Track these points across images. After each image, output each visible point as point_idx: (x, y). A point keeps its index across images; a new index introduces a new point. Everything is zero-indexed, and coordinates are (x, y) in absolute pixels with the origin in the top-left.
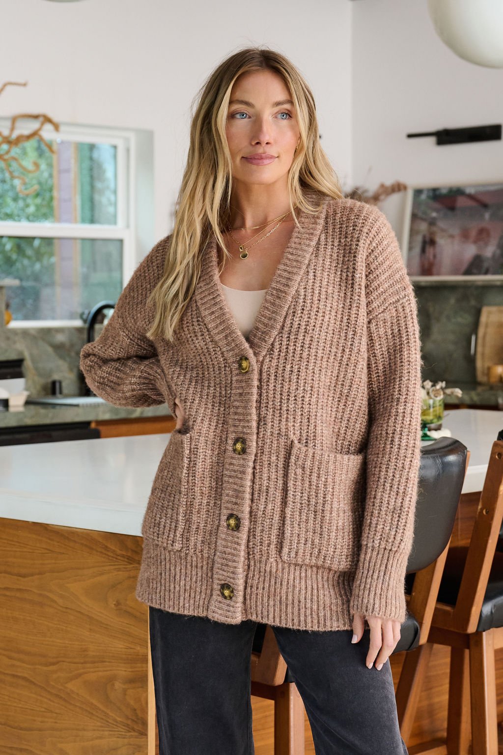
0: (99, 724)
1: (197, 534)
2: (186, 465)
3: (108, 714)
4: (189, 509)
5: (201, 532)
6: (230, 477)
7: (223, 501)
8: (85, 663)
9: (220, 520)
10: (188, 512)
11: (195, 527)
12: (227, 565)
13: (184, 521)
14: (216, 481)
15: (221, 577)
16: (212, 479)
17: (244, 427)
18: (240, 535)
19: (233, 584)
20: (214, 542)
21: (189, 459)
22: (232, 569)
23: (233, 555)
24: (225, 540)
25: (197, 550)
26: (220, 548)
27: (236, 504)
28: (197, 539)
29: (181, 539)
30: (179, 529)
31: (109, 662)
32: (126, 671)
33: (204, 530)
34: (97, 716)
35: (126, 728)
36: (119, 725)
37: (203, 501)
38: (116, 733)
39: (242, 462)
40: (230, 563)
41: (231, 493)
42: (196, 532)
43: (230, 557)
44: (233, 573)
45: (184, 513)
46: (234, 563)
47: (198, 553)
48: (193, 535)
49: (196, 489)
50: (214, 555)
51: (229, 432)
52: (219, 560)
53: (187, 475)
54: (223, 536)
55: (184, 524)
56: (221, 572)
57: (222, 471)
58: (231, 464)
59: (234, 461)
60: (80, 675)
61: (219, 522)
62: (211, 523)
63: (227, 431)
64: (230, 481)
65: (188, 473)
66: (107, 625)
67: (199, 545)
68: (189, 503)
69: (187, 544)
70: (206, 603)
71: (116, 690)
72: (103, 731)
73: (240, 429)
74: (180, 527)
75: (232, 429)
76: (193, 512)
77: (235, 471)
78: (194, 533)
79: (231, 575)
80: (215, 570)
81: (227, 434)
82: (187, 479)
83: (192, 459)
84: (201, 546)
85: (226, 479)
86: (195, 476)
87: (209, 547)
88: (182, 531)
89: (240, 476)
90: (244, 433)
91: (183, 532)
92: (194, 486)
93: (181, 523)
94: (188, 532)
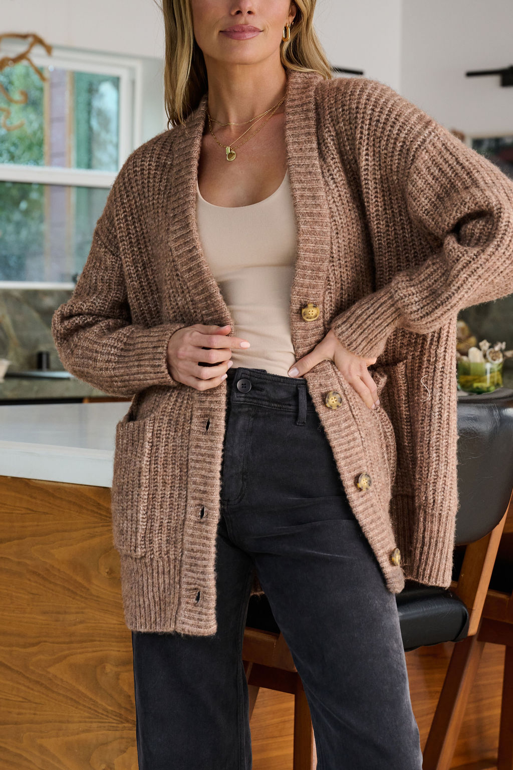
0: (87, 714)
1: (161, 533)
2: (147, 451)
3: (97, 702)
4: (151, 503)
5: (165, 530)
6: (197, 461)
7: (189, 491)
8: (71, 642)
9: (185, 513)
10: (150, 507)
11: (157, 525)
12: (196, 565)
13: (145, 520)
14: (180, 468)
15: (190, 580)
16: (176, 466)
17: (211, 402)
18: (209, 528)
19: (204, 587)
20: (180, 540)
21: (151, 444)
22: (201, 569)
23: (202, 552)
24: (192, 535)
25: (163, 553)
26: (187, 546)
27: (205, 492)
28: (161, 539)
29: (143, 543)
30: (140, 531)
31: (100, 641)
32: (119, 651)
33: (169, 528)
34: (84, 706)
35: (118, 719)
36: (110, 715)
37: (166, 493)
38: (107, 724)
39: (209, 444)
40: (199, 562)
41: (198, 480)
42: (160, 531)
43: (199, 555)
44: (203, 573)
45: (144, 510)
46: (204, 562)
47: (163, 556)
48: (157, 535)
49: (158, 478)
50: (182, 555)
51: (194, 409)
52: (188, 560)
53: (148, 463)
54: (190, 531)
55: (145, 524)
56: (190, 574)
57: (188, 456)
58: (197, 446)
59: (201, 444)
60: (65, 657)
61: (184, 516)
62: (176, 518)
63: (192, 408)
64: (197, 466)
65: (150, 461)
66: (97, 597)
67: (164, 546)
68: (151, 496)
69: (150, 547)
70: (174, 614)
71: (107, 674)
72: (91, 722)
73: (207, 405)
74: (140, 527)
75: (197, 405)
76: (156, 507)
77: (202, 455)
78: (157, 532)
79: (201, 576)
80: (184, 572)
81: (191, 412)
82: (148, 467)
83: (155, 444)
84: (167, 547)
85: (192, 464)
86: (157, 464)
87: (175, 547)
88: (143, 532)
89: (208, 460)
90: (211, 409)
91: (145, 533)
92: (157, 475)
93: (141, 523)
94: (150, 533)
